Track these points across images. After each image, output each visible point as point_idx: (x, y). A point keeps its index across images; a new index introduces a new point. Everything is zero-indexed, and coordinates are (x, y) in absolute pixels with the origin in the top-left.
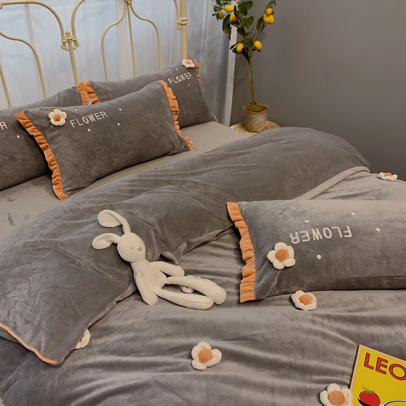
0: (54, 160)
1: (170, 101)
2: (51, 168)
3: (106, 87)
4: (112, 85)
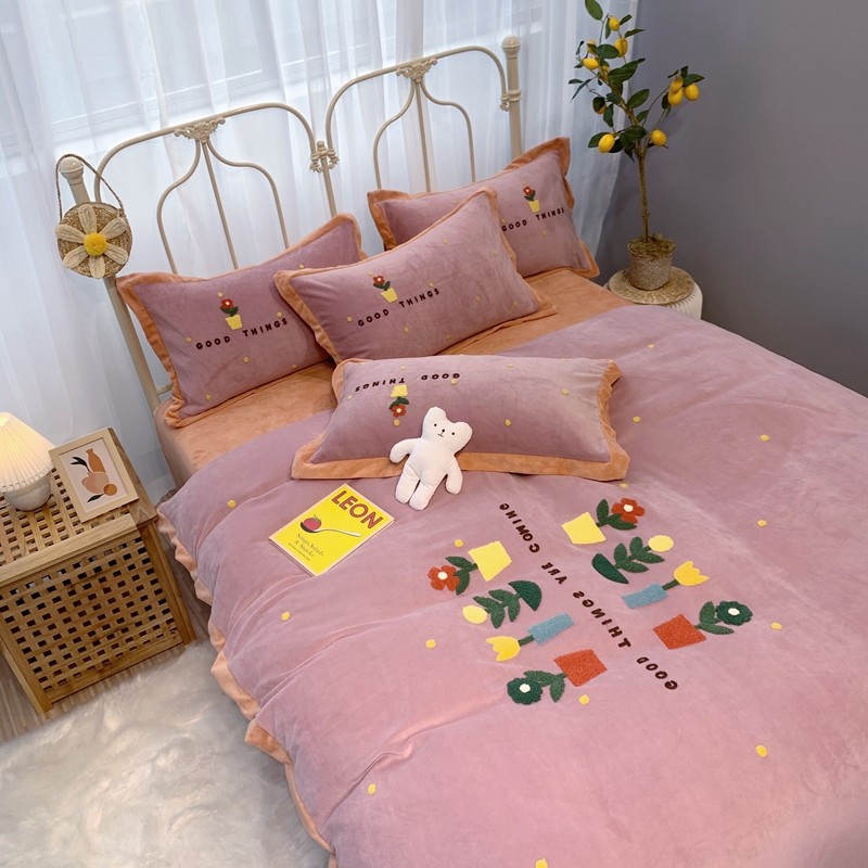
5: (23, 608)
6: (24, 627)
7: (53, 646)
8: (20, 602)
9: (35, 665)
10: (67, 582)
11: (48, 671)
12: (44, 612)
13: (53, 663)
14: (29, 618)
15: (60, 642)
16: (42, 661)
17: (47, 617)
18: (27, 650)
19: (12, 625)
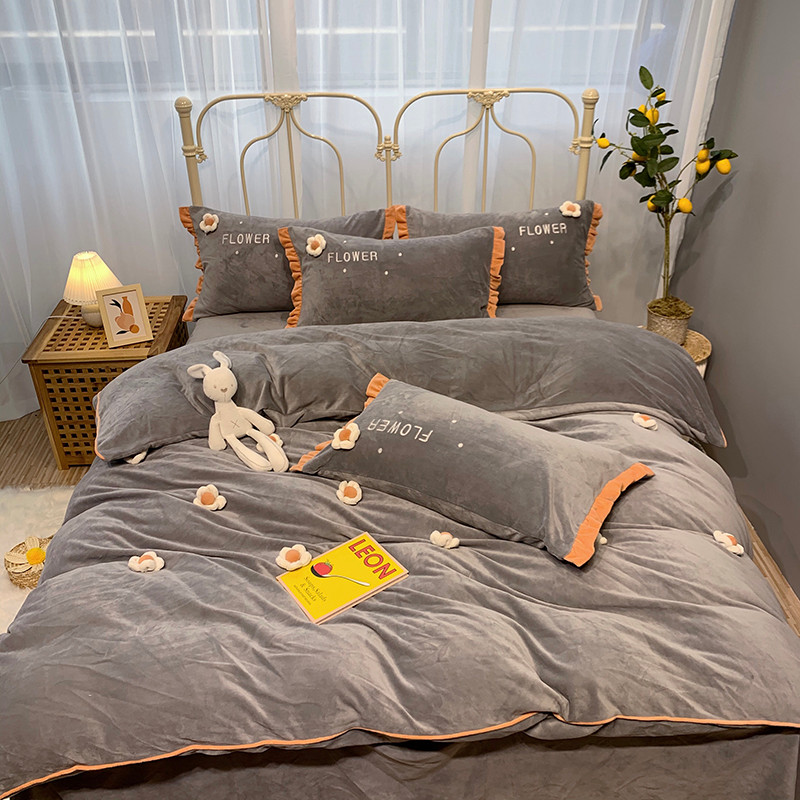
0: (298, 295)
1: (493, 259)
2: (295, 304)
3: (422, 219)
4: (432, 217)
5: (60, 386)
6: (59, 400)
7: (76, 423)
8: (59, 381)
9: (61, 432)
10: (93, 380)
11: (69, 439)
12: (74, 395)
13: (74, 436)
14: (63, 395)
15: (81, 422)
16: (67, 430)
17: (75, 399)
18: (58, 418)
19: (52, 395)
